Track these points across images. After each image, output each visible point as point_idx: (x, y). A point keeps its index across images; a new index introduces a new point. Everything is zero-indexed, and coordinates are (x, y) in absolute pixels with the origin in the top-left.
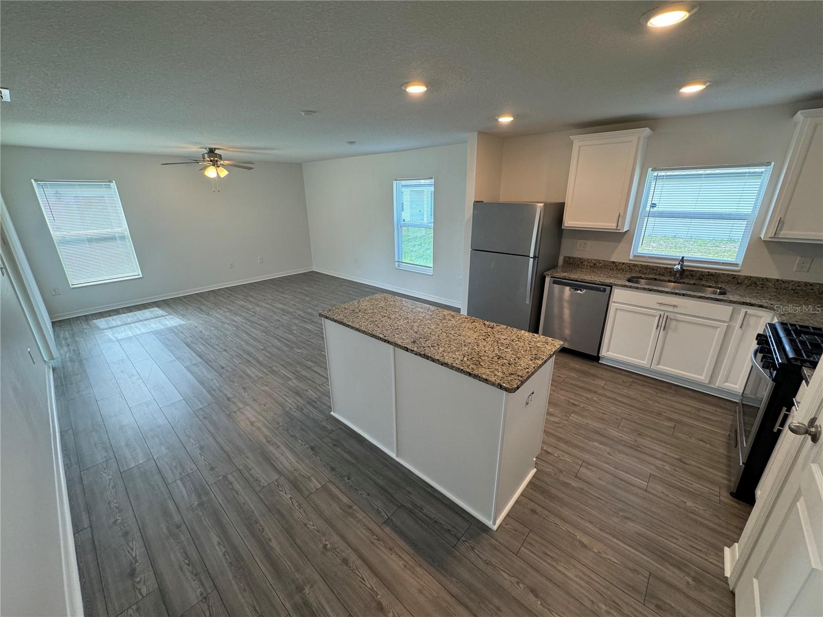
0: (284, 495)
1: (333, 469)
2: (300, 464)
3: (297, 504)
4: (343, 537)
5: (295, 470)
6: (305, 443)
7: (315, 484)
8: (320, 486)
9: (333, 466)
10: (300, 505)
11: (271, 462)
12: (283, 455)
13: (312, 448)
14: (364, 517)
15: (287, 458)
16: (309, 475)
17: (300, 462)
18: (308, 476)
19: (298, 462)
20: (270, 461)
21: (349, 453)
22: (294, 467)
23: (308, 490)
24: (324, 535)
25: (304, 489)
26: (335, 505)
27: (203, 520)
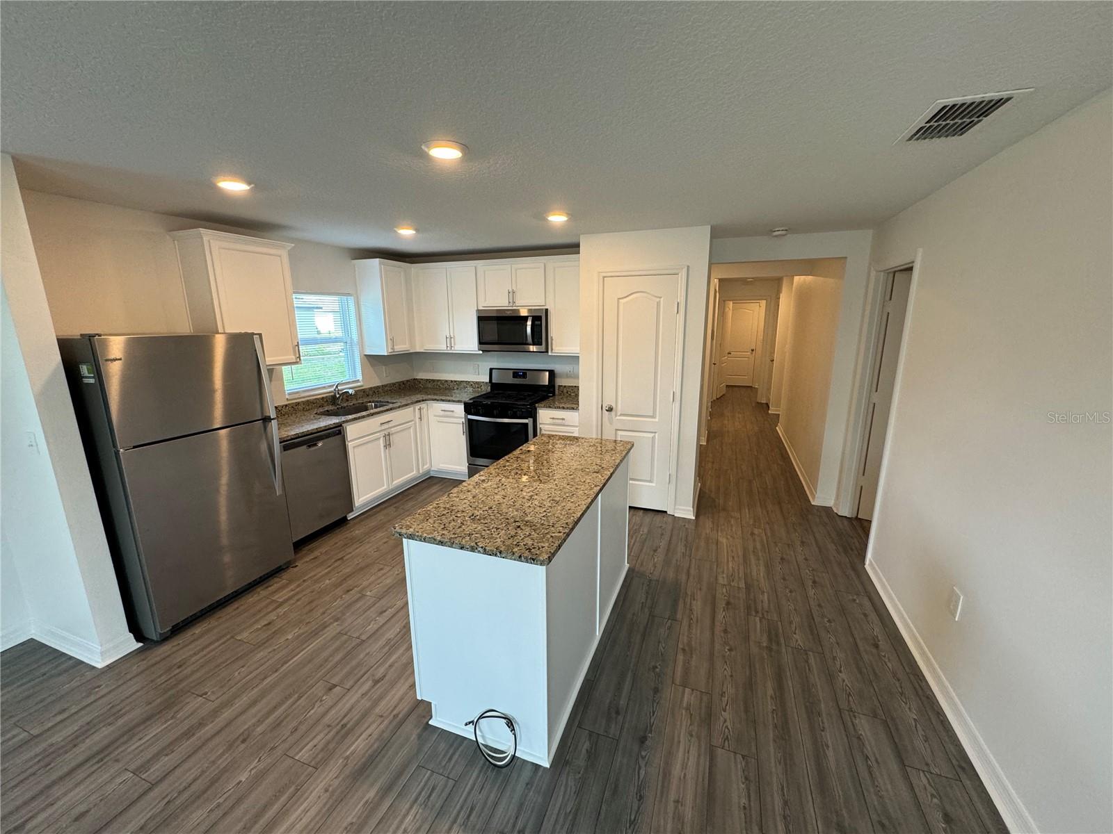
0: (728, 720)
1: (656, 691)
2: (679, 737)
3: (723, 698)
4: (713, 641)
5: (691, 736)
6: (640, 759)
7: (688, 697)
8: (686, 689)
9: (652, 693)
10: (722, 695)
11: (709, 785)
12: (685, 774)
13: (643, 740)
14: (683, 635)
15: (684, 766)
16: (684, 712)
17: (676, 739)
18: (686, 711)
19: (679, 742)
20: (709, 789)
21: (619, 688)
22: (689, 741)
23: (701, 700)
24: (724, 656)
25: (703, 704)
26: (693, 663)
27: (842, 797)
